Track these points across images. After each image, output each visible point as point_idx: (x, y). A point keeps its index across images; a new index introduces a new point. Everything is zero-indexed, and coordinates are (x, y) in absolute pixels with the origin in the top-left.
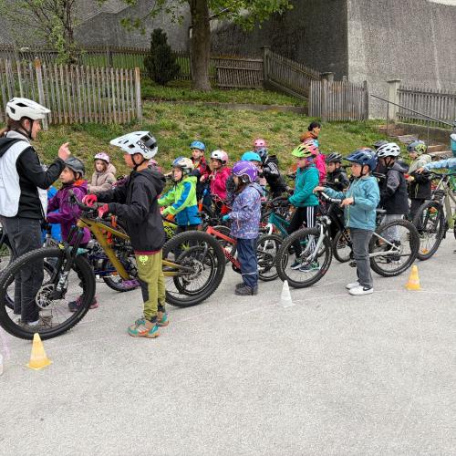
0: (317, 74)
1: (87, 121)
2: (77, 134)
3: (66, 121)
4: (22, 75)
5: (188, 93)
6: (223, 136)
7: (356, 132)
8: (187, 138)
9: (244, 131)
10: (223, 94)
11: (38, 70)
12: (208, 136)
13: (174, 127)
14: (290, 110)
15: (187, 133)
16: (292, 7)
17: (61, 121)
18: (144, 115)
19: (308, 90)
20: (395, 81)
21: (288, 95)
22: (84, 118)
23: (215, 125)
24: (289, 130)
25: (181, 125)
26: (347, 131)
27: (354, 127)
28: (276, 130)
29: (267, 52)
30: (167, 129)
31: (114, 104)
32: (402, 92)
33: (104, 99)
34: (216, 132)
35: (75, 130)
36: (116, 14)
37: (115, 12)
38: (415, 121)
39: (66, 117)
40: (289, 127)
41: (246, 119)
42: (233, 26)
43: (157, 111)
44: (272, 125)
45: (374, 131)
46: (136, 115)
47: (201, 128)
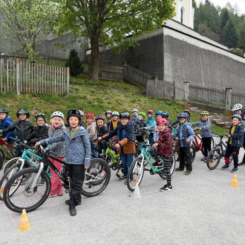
0: (150, 77)
1: (40, 92)
2: (35, 98)
3: (30, 92)
4: (9, 67)
5: (88, 82)
6: (109, 103)
7: (170, 105)
8: (91, 103)
9: (119, 101)
10: (105, 83)
11: (18, 65)
12: (101, 103)
13: (85, 98)
14: (138, 92)
15: (92, 101)
16: (139, 45)
17: (27, 91)
18: (70, 90)
19: (146, 84)
20: (187, 82)
21: (135, 85)
22: (39, 91)
23: (104, 98)
24: (140, 102)
25: (88, 96)
26: (166, 104)
27: (169, 102)
28: (134, 102)
29: (125, 65)
30: (81, 98)
31: (55, 85)
32: (191, 87)
33: (51, 81)
34: (105, 101)
35: (34, 96)
36: (50, 41)
37: (50, 40)
38: (196, 101)
39: (30, 89)
40: (140, 101)
41: (119, 96)
42: (108, 51)
43: (76, 89)
44: (131, 99)
45: (178, 105)
46: (66, 91)
47: (98, 99)
